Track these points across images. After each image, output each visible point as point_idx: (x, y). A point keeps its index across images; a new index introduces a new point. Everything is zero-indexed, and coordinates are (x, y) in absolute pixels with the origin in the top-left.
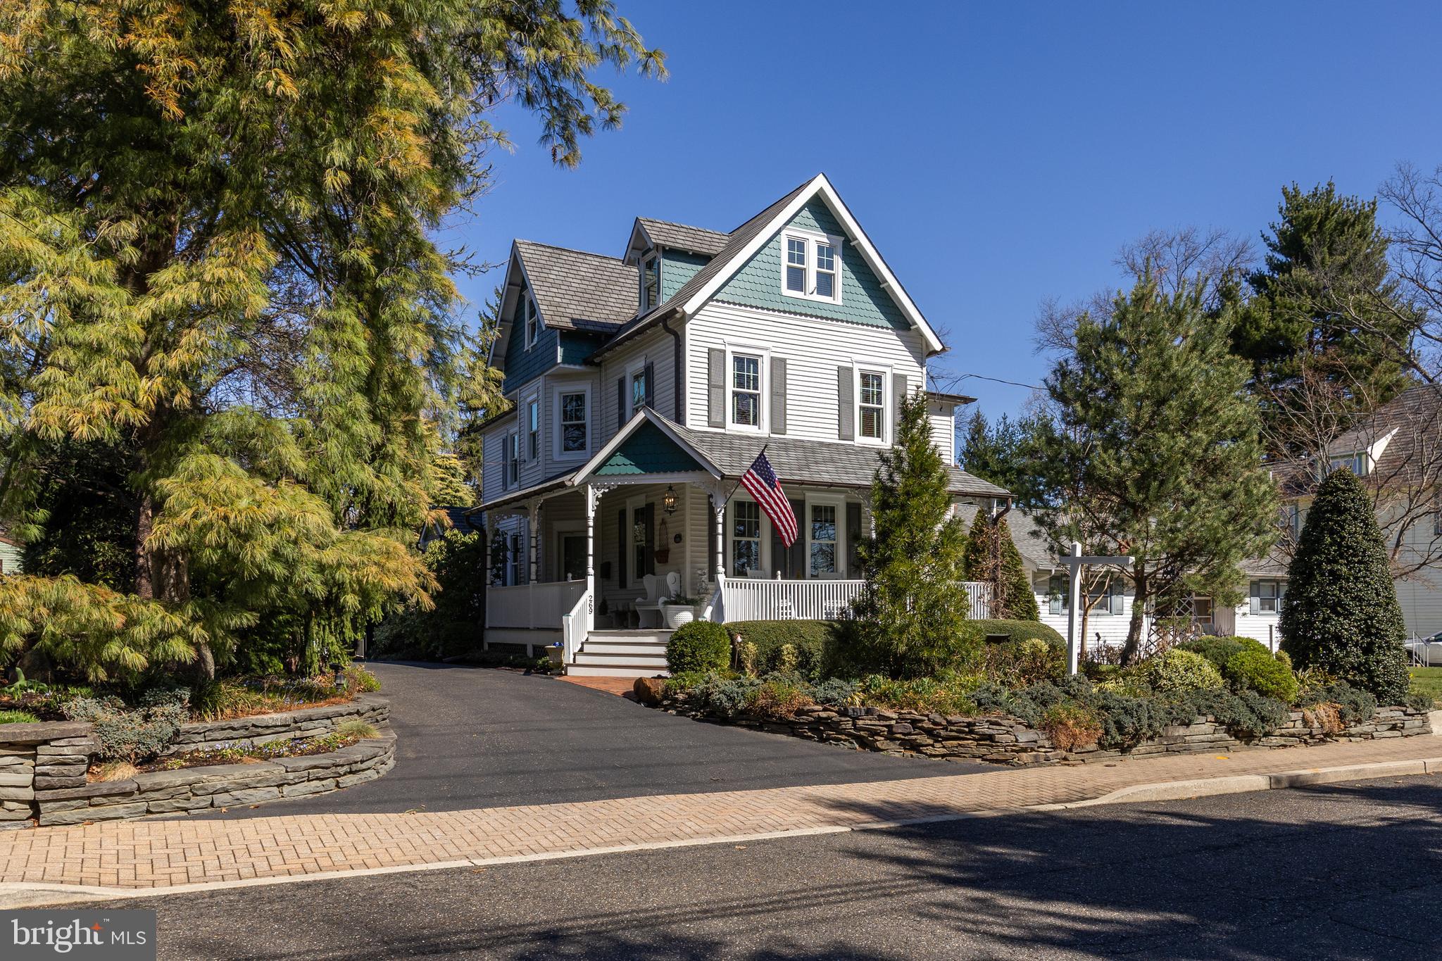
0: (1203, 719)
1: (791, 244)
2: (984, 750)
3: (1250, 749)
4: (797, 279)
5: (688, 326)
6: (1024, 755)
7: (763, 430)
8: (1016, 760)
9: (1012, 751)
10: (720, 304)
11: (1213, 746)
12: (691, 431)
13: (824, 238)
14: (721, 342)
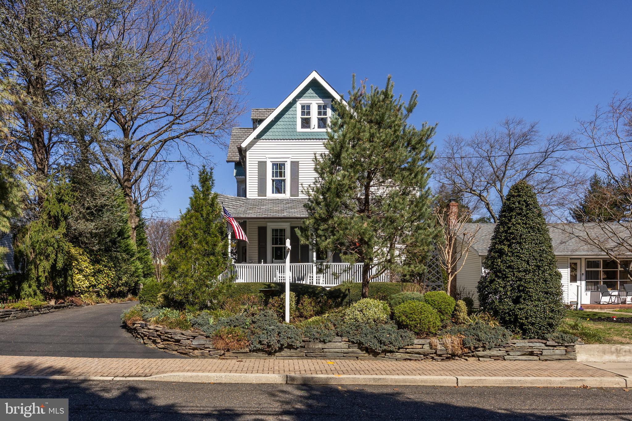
0: (339, 339)
1: (303, 107)
2: (177, 347)
3: (378, 359)
4: (306, 123)
5: (248, 153)
6: (196, 351)
7: (287, 195)
8: (191, 354)
9: (189, 349)
10: (265, 141)
11: (345, 356)
12: (249, 199)
13: (321, 101)
14: (265, 158)
